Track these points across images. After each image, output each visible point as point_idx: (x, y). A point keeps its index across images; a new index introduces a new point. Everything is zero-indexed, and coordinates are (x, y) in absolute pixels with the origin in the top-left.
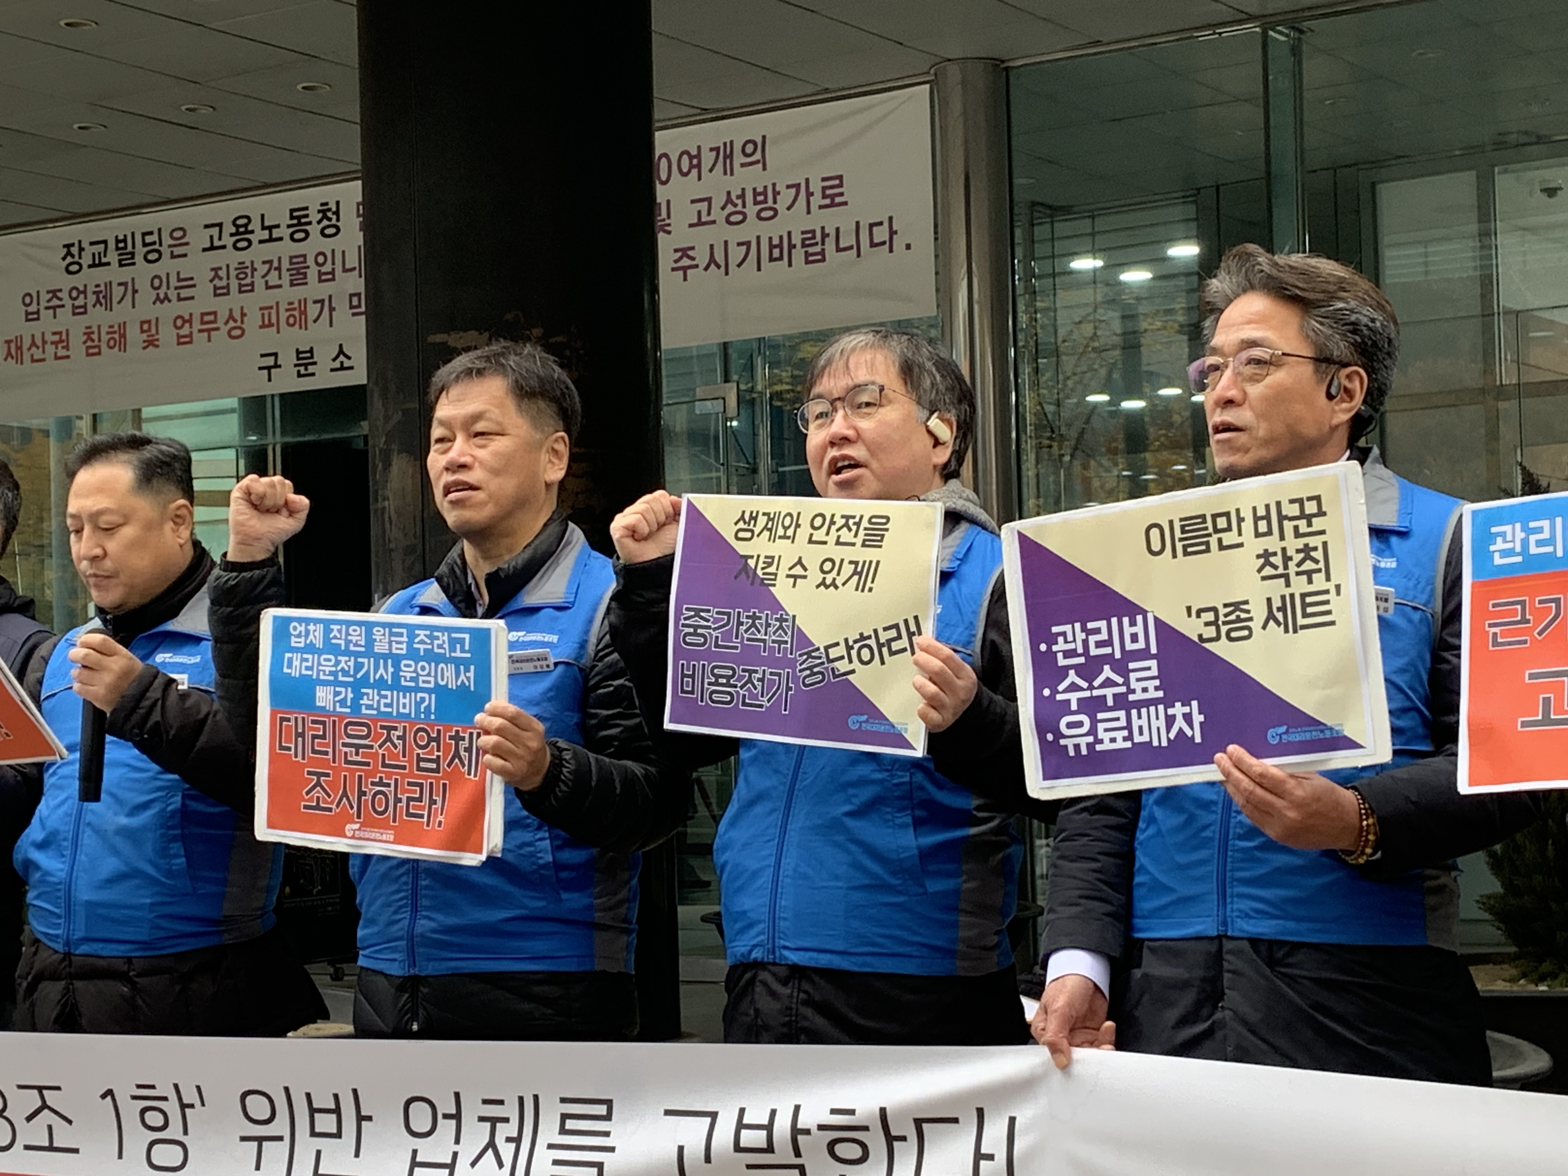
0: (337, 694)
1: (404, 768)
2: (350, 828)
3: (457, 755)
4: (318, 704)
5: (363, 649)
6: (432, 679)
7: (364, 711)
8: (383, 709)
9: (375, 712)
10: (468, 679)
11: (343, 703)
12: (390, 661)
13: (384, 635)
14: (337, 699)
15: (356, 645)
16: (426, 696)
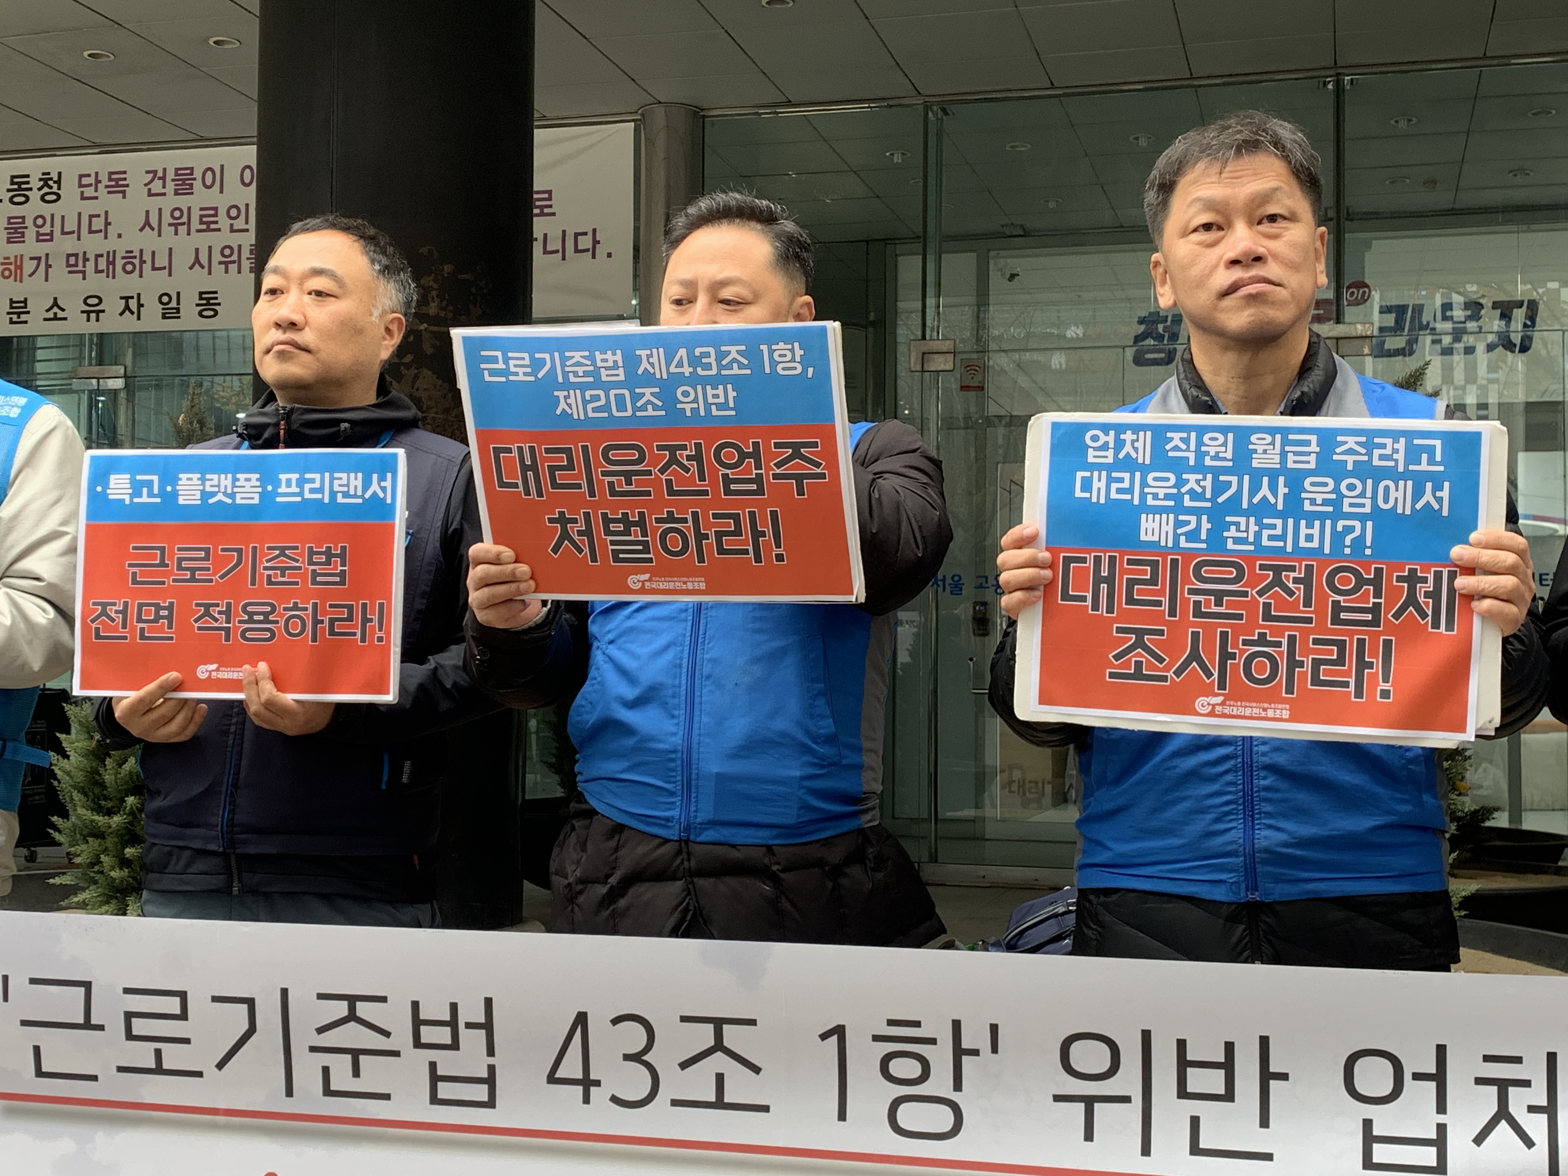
0: (1178, 524)
1: (1309, 620)
2: (1202, 703)
3: (1412, 600)
4: (1143, 537)
5: (1230, 464)
6: (1368, 502)
7: (1230, 545)
8: (1265, 542)
9: (1252, 548)
10: (1440, 500)
11: (1193, 536)
12: (1281, 479)
13: (1273, 443)
14: (1179, 531)
15: (1216, 457)
16: (1357, 524)
